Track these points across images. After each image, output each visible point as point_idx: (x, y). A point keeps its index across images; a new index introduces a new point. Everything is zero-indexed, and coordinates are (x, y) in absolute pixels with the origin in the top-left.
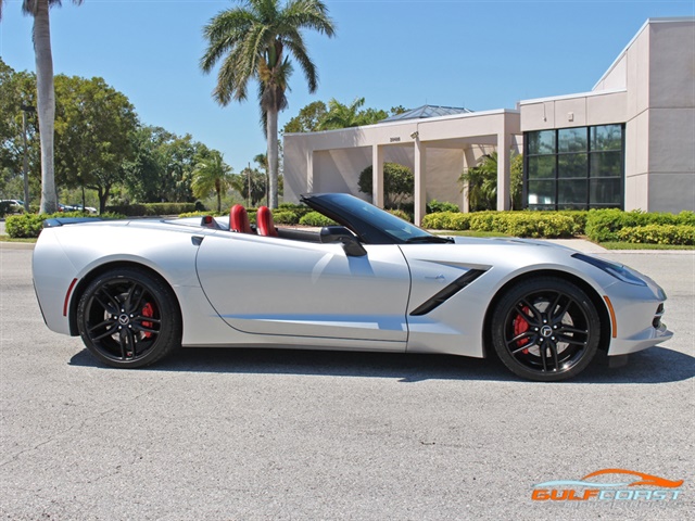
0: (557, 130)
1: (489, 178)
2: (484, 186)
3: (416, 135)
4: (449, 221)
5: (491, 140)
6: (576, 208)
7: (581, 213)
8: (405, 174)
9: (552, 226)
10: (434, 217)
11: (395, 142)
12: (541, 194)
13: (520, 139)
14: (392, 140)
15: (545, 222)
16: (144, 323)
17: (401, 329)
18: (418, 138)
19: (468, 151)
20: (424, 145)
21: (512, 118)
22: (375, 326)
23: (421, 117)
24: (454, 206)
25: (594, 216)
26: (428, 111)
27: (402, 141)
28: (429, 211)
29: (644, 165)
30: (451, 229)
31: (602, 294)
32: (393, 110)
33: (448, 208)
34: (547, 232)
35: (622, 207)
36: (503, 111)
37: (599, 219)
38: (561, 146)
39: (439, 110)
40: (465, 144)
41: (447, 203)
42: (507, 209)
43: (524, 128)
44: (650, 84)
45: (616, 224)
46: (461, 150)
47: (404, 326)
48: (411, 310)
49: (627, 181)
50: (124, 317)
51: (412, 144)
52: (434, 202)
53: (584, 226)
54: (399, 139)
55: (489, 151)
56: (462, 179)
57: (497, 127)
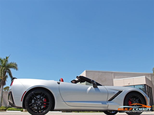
16: (44, 103)
17: (106, 104)
22: (101, 103)
31: (144, 96)
47: (107, 103)
48: (108, 100)
50: (39, 102)
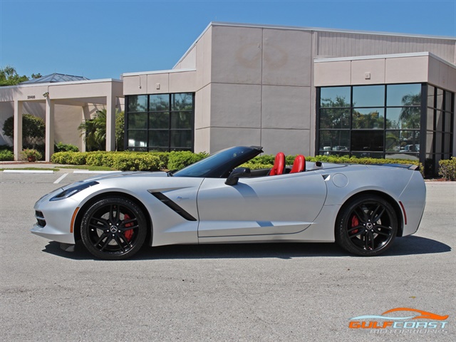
0: (149, 95)
1: (100, 127)
2: (96, 133)
3: (47, 95)
4: (71, 158)
5: (102, 100)
6: (161, 150)
7: (165, 154)
8: (39, 122)
9: (145, 162)
10: (60, 155)
11: (31, 99)
12: (138, 140)
13: (122, 101)
14: (29, 97)
15: (140, 159)
18: (48, 97)
19: (85, 108)
20: (53, 102)
21: (117, 86)
23: (51, 82)
24: (74, 147)
25: (174, 156)
26: (57, 77)
27: (36, 99)
28: (56, 150)
29: (208, 122)
30: (72, 164)
32: (33, 76)
33: (71, 148)
34: (141, 167)
35: (192, 150)
36: (110, 80)
37: (177, 158)
38: (151, 107)
39: (64, 77)
40: (83, 103)
41: (70, 145)
42: (113, 150)
43: (125, 93)
44: (213, 67)
45: (189, 162)
46: (81, 107)
49: (196, 133)
51: (44, 101)
52: (60, 144)
53: (167, 163)
54: (34, 97)
55: (100, 108)
56: (80, 128)
57: (107, 92)
